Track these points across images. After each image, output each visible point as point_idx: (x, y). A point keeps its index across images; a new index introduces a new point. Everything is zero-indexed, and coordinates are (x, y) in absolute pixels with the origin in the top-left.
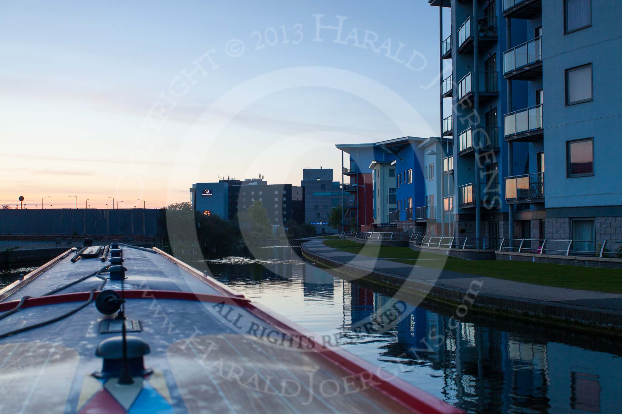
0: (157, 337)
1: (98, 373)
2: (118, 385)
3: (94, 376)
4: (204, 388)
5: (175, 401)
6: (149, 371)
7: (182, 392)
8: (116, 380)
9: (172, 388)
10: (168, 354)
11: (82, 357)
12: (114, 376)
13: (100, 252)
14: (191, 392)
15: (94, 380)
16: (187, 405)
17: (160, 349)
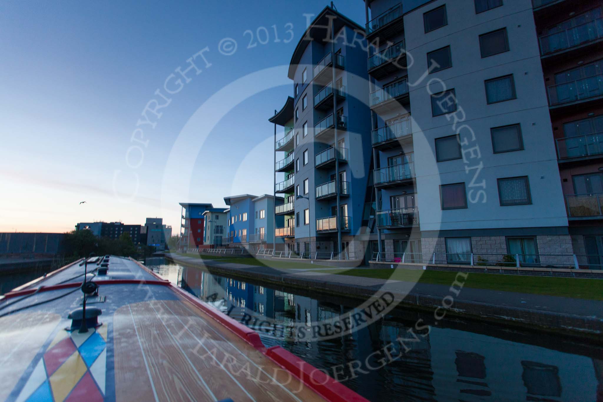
0: (112, 305)
1: (69, 327)
2: (78, 334)
3: (66, 330)
4: (128, 330)
5: (109, 340)
6: (100, 324)
7: (115, 334)
8: (78, 331)
9: (109, 332)
10: (115, 313)
11: (63, 319)
12: (77, 329)
13: (98, 260)
14: (120, 334)
15: (65, 332)
16: (115, 342)
17: (111, 311)
